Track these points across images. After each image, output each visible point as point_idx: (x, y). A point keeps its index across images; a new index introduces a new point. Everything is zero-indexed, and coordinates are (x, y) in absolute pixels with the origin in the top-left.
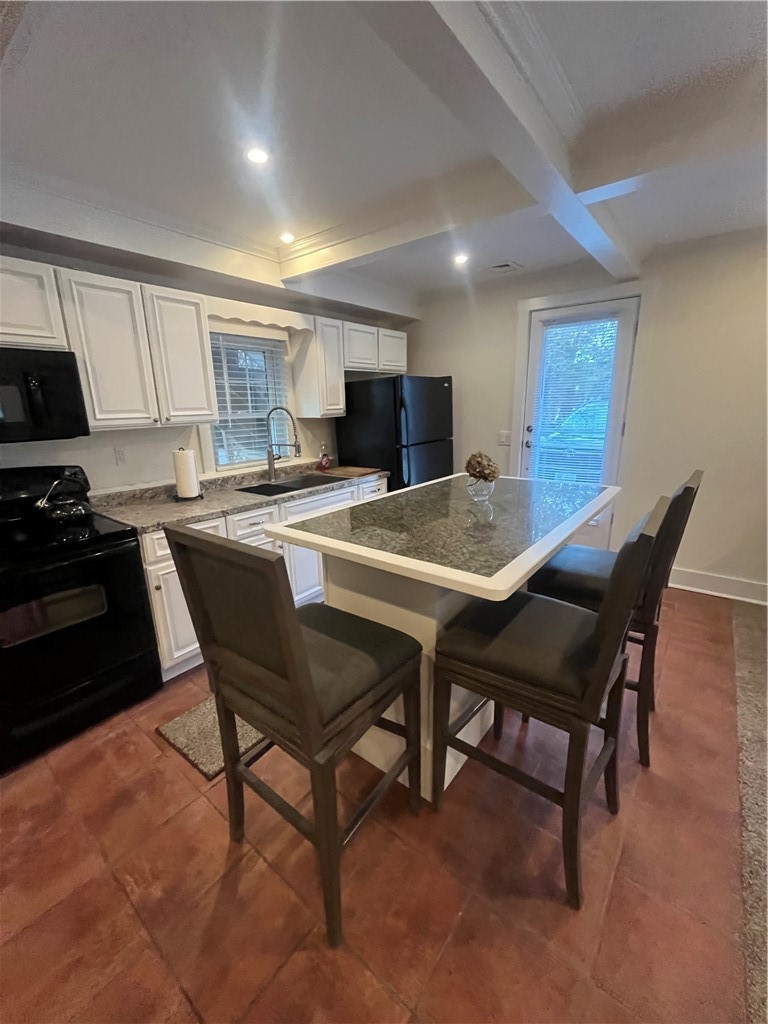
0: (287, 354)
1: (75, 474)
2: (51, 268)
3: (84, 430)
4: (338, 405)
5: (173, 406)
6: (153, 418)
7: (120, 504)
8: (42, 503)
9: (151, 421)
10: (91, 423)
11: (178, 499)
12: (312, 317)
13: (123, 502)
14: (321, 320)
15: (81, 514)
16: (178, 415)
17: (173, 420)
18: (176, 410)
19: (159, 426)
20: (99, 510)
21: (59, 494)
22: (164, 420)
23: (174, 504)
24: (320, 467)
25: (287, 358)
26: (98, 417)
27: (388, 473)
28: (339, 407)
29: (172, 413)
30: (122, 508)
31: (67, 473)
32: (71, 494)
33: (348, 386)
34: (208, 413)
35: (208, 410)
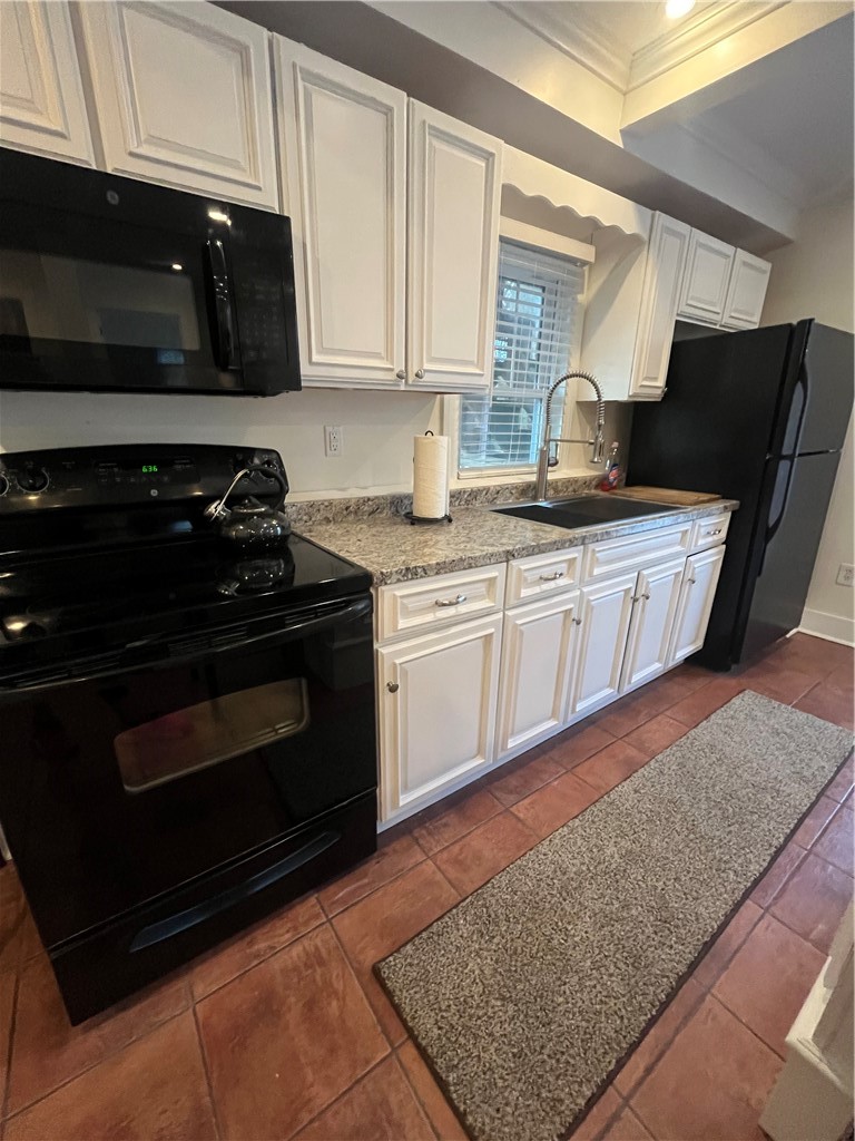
0: (582, 292)
1: (269, 463)
2: (265, 33)
3: (291, 381)
4: (655, 379)
5: (429, 353)
6: (396, 371)
7: (328, 520)
8: (216, 509)
9: (392, 376)
10: (305, 369)
11: (415, 521)
12: (650, 212)
13: (330, 516)
14: (663, 219)
15: (276, 536)
16: (435, 371)
17: (427, 378)
18: (433, 360)
19: (403, 388)
20: (298, 528)
21: (245, 496)
22: (411, 378)
23: (410, 528)
24: (603, 483)
25: (581, 298)
26: (315, 358)
27: (734, 503)
28: (654, 383)
29: (427, 366)
30: (331, 528)
31: (257, 461)
32: (263, 498)
33: (675, 347)
34: (478, 371)
35: (477, 366)
